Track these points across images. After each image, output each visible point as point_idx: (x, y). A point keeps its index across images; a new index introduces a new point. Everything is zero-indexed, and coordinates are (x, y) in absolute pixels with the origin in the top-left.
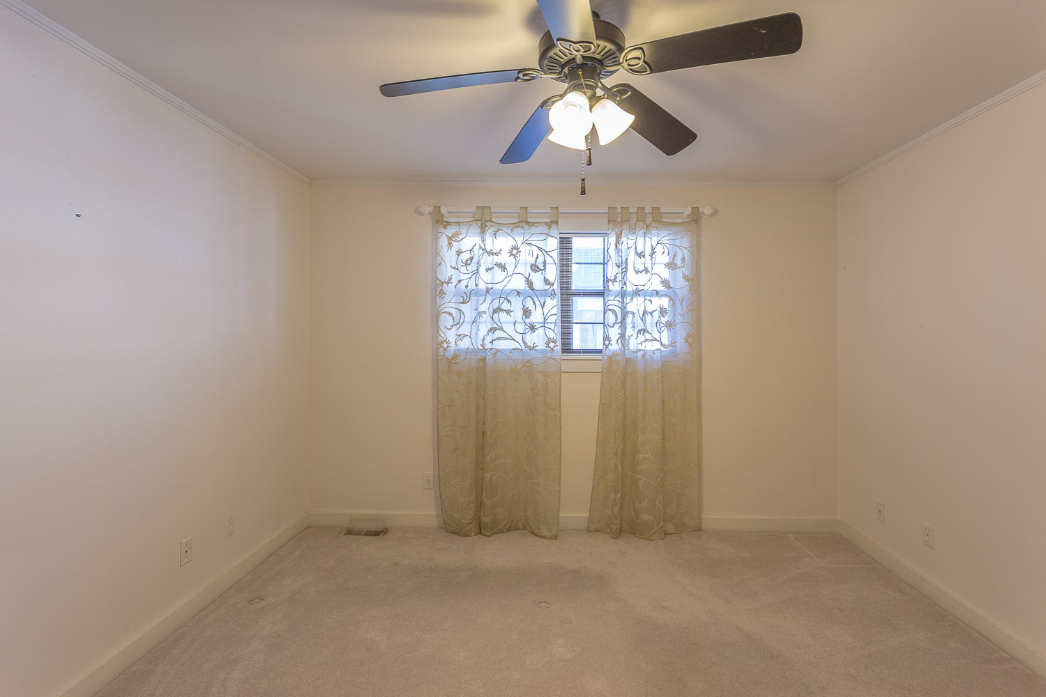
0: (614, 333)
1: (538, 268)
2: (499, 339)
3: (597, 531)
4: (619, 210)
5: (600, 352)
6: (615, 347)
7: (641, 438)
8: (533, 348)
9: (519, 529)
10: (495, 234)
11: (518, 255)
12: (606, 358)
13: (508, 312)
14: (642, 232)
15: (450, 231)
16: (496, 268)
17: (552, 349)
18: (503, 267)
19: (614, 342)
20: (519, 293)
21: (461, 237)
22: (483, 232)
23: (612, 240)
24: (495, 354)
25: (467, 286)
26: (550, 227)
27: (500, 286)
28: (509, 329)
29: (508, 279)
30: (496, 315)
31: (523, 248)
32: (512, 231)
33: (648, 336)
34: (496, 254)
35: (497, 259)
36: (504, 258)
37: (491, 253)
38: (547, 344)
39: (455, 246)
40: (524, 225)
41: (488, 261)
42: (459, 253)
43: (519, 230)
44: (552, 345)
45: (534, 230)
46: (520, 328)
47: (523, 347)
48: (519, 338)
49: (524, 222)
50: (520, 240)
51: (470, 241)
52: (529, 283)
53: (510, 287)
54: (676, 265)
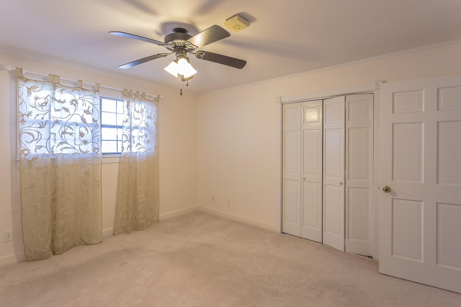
0: (126, 145)
1: (89, 112)
2: (65, 148)
3: (118, 234)
4: (129, 91)
5: (120, 153)
6: (125, 151)
7: (139, 189)
8: (87, 152)
10: (62, 91)
11: (77, 105)
12: (122, 156)
13: (71, 134)
14: (138, 102)
15: (29, 85)
16: (63, 110)
17: (97, 153)
18: (67, 110)
19: (125, 149)
20: (77, 125)
21: (38, 89)
22: (55, 88)
23: (126, 103)
24: (63, 156)
25: (43, 118)
26: (95, 93)
27: (65, 120)
28: (71, 143)
29: (70, 117)
30: (63, 135)
31: (80, 102)
32: (72, 91)
33: (141, 146)
34: (63, 102)
35: (64, 105)
36: (67, 105)
37: (59, 101)
38: (94, 150)
39: (34, 94)
40: (80, 89)
41: (58, 106)
42: (36, 98)
43: (77, 92)
44: (96, 151)
45: (86, 93)
46: (78, 142)
47: (80, 152)
48: (77, 147)
49: (79, 87)
50: (77, 97)
51: (44, 93)
52: (84, 120)
53: (72, 120)
54: (151, 117)
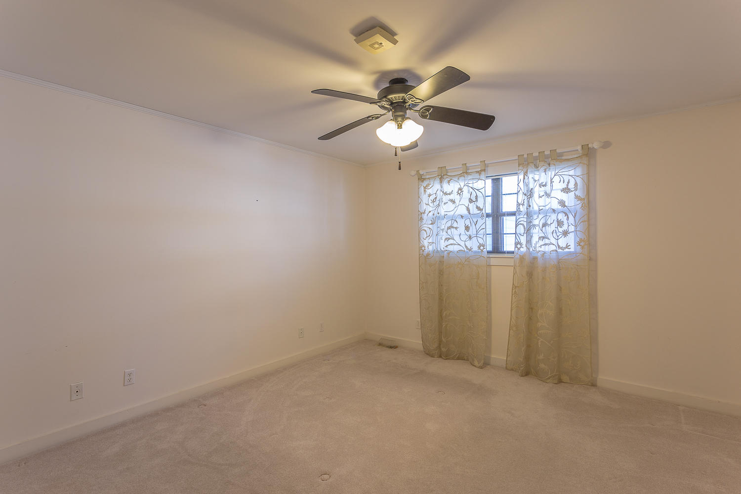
0: (523, 240)
1: (472, 200)
2: (451, 244)
3: (512, 370)
4: (525, 156)
5: (513, 252)
6: (524, 249)
7: (540, 312)
8: (470, 250)
9: (465, 360)
10: (449, 182)
11: (461, 194)
12: (518, 257)
13: (456, 228)
14: (543, 169)
15: (425, 183)
16: (450, 203)
17: (482, 251)
18: (453, 202)
19: (524, 246)
20: (462, 217)
21: (430, 186)
22: (441, 182)
23: (521, 177)
24: (448, 254)
25: (434, 215)
26: (480, 174)
27: (452, 213)
28: (457, 238)
29: (456, 209)
30: (449, 231)
31: (465, 189)
32: (458, 179)
33: (547, 241)
34: (449, 194)
35: (451, 197)
36: (454, 196)
37: (446, 194)
38: (479, 247)
39: (429, 191)
40: (465, 175)
41: (446, 198)
42: (430, 195)
43: (462, 178)
44: (482, 248)
45: (470, 177)
46: (464, 238)
47: (466, 250)
48: (462, 244)
49: (465, 172)
50: (462, 184)
51: (435, 187)
52: (468, 209)
53: (458, 212)
54: (569, 189)
